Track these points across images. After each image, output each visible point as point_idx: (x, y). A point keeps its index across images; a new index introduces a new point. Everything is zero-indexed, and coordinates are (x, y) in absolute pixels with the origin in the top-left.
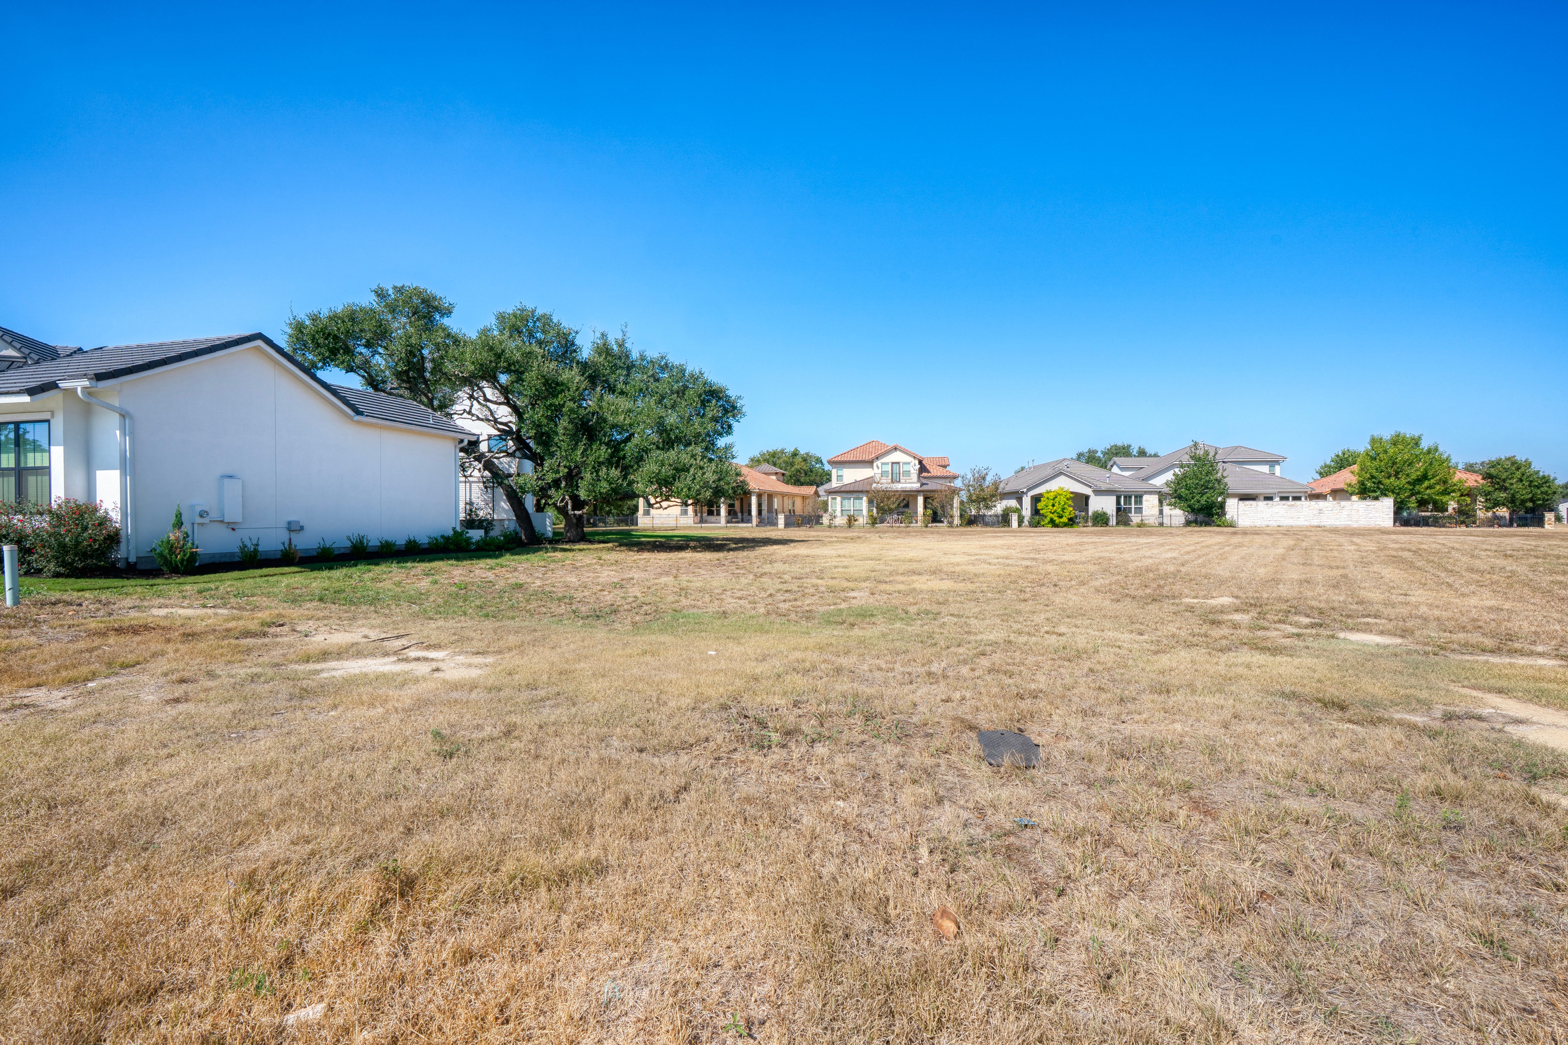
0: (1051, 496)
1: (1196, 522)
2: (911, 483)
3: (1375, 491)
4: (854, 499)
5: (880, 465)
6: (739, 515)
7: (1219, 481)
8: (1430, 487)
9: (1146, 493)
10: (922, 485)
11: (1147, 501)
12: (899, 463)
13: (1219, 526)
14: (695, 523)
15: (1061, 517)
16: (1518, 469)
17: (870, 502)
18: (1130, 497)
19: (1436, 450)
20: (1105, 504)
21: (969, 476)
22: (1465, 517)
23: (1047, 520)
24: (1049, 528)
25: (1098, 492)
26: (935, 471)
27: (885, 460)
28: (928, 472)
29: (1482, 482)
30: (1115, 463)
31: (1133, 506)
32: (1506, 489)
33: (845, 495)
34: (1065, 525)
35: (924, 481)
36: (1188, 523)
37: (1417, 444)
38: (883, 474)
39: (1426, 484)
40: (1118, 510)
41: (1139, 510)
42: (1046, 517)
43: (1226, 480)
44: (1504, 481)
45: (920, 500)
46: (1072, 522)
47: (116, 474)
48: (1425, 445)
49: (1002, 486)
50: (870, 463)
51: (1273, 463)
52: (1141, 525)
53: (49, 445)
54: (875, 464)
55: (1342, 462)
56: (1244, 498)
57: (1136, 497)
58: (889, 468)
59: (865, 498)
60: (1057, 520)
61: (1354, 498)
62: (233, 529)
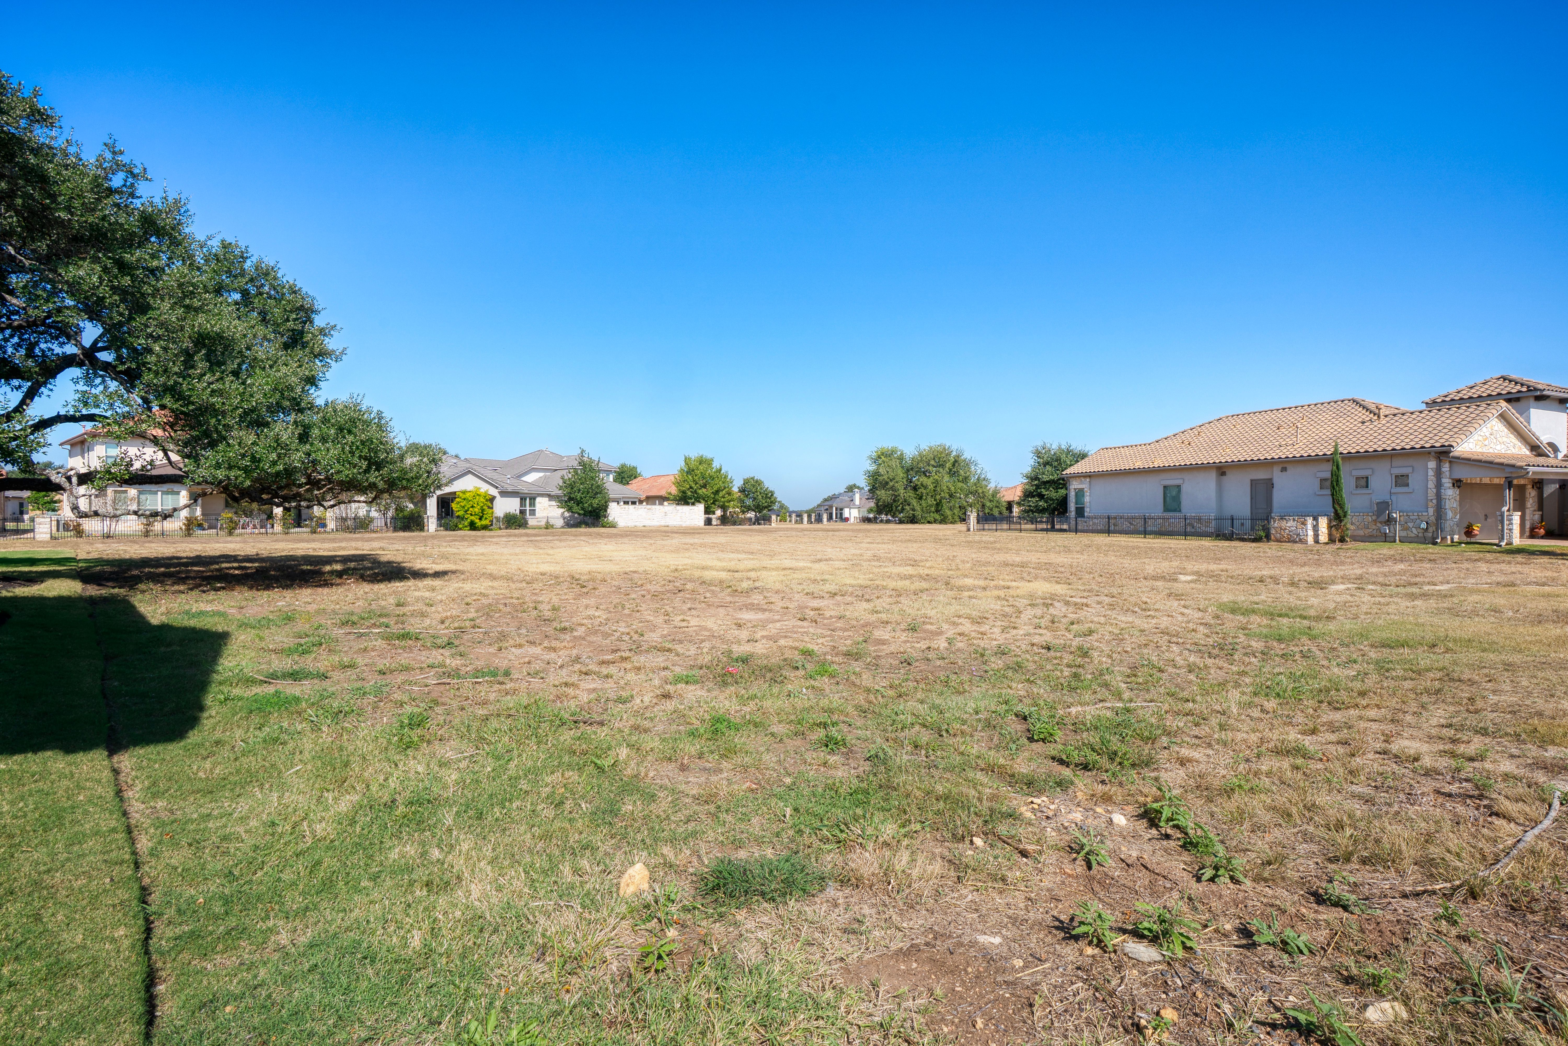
0: (469, 496)
1: (578, 524)
3: (693, 499)
7: (600, 487)
8: (723, 497)
9: (542, 495)
11: (540, 503)
13: (605, 527)
15: (481, 519)
16: (758, 485)
18: (526, 499)
19: (722, 469)
20: (506, 506)
22: (735, 518)
23: (466, 523)
25: (504, 494)
29: (742, 493)
31: (528, 508)
32: (752, 498)
34: (485, 528)
37: (711, 465)
40: (520, 511)
41: (533, 512)
42: (465, 519)
44: (753, 493)
46: (485, 525)
52: (538, 527)
56: (620, 502)
57: (533, 499)
59: (184, 493)
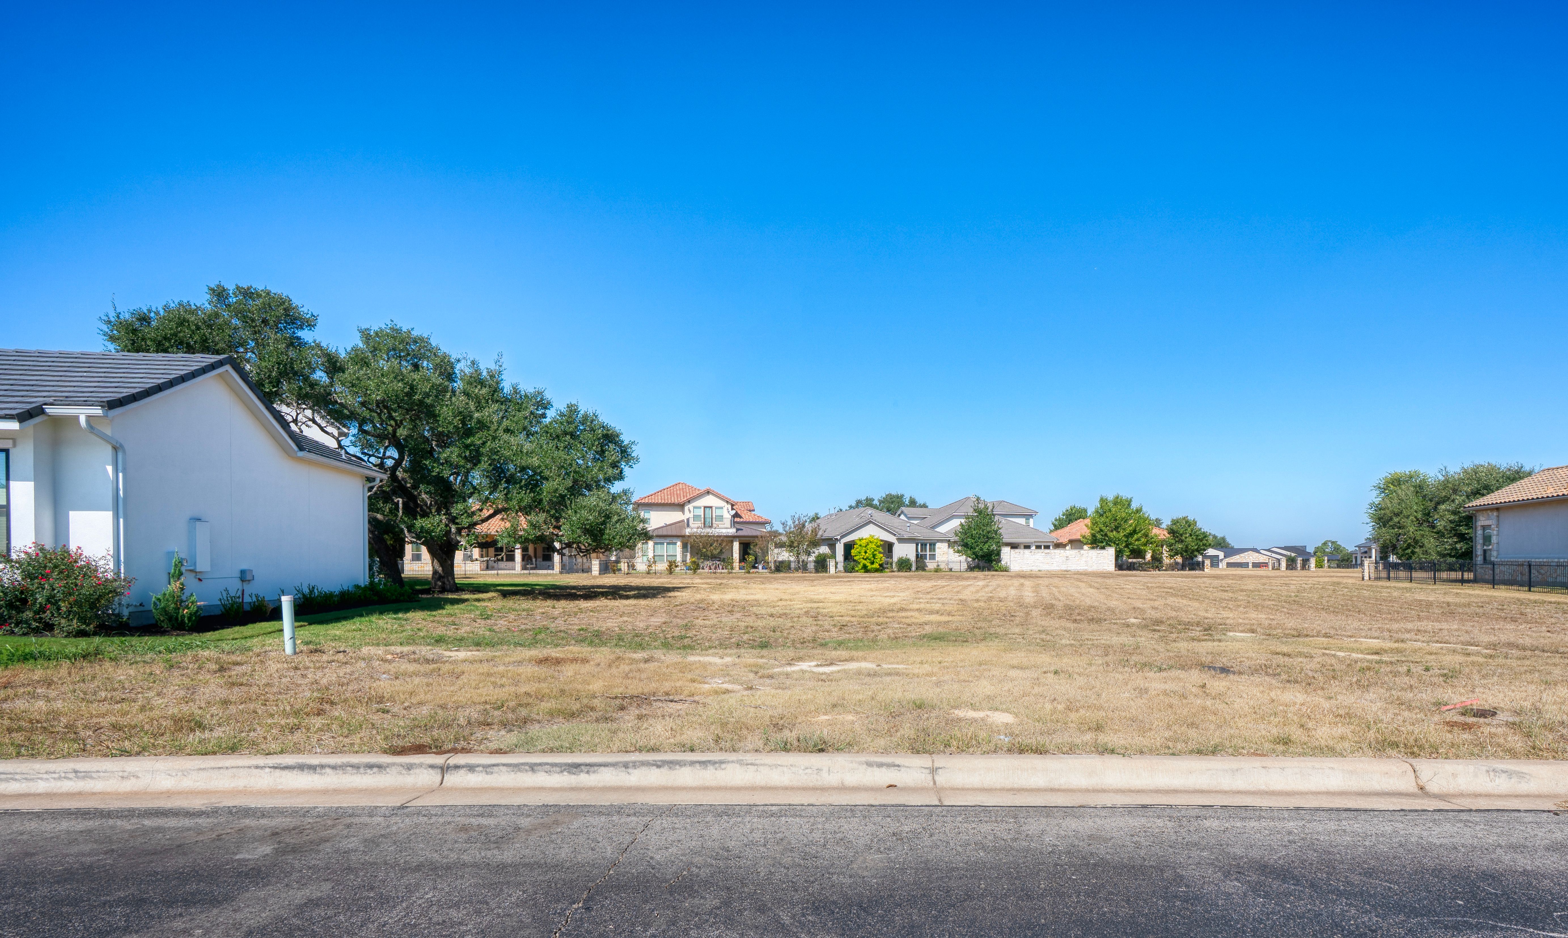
0: (863, 543)
1: (978, 568)
2: (725, 529)
3: (1102, 542)
4: (668, 544)
5: (692, 509)
6: (534, 560)
7: (996, 532)
8: (1138, 540)
9: (939, 541)
10: (738, 530)
11: (939, 548)
12: (711, 507)
13: (996, 571)
14: (482, 570)
15: (872, 563)
16: (1189, 526)
17: (685, 546)
18: (926, 545)
19: (1141, 510)
20: (904, 551)
21: (790, 522)
22: (1157, 562)
23: (860, 566)
24: (862, 574)
25: (901, 540)
26: (746, 517)
27: (696, 503)
28: (740, 517)
29: (1168, 535)
30: (902, 512)
31: (928, 553)
32: (1182, 541)
33: (658, 540)
34: (876, 570)
35: (738, 526)
36: (971, 569)
37: (1129, 505)
38: (696, 517)
39: (1136, 536)
40: (917, 556)
41: (933, 557)
42: (859, 563)
43: (1001, 531)
44: (1181, 535)
45: (736, 546)
46: (882, 568)
47: (109, 515)
48: (1134, 506)
49: (820, 533)
50: (681, 507)
51: (1028, 516)
52: (937, 570)
53: (8, 478)
54: (686, 508)
55: (1072, 516)
56: (1014, 546)
57: (930, 545)
58: (701, 512)
59: (679, 543)
60: (870, 567)
61: (1086, 547)
62: (200, 580)
